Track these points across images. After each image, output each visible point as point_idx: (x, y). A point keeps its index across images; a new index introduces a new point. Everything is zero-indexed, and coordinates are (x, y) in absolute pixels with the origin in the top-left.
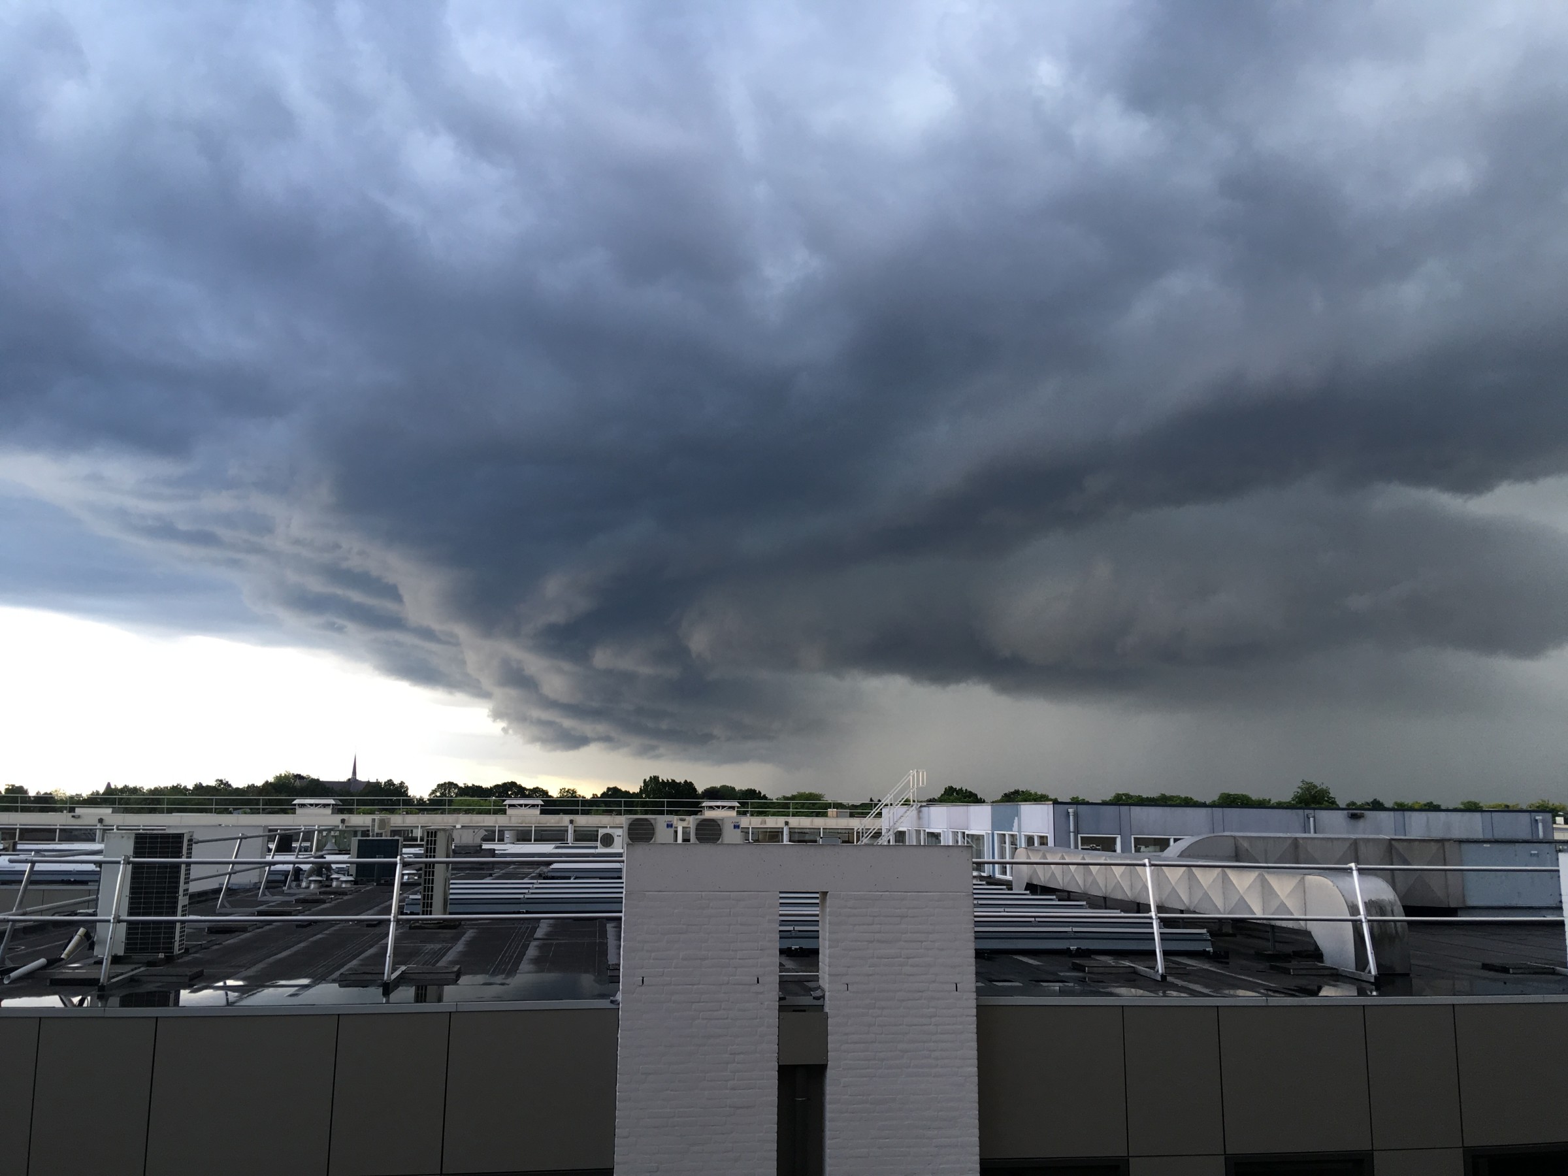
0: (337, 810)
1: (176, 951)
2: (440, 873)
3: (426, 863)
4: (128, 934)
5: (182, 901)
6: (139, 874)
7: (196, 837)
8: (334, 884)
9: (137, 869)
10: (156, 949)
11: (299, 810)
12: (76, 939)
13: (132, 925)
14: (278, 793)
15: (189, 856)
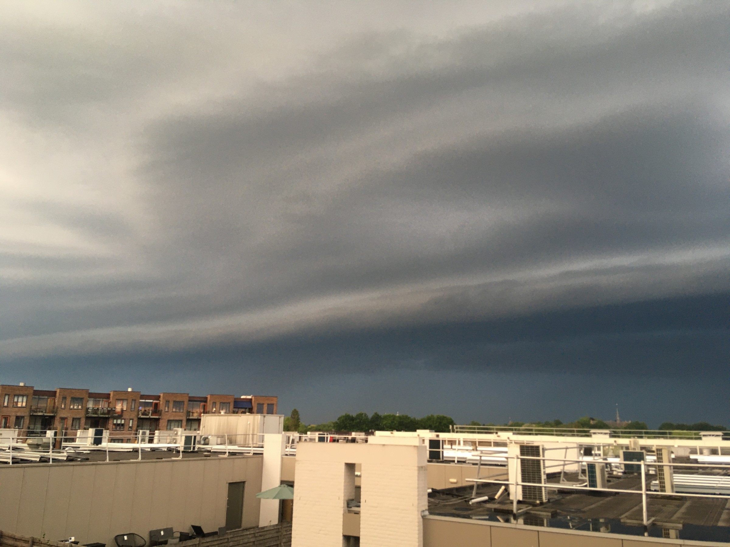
1: (544, 501)
2: (667, 472)
4: (523, 491)
5: (543, 477)
6: (523, 464)
7: (545, 447)
8: (614, 473)
9: (523, 461)
10: (535, 499)
11: (593, 436)
12: (501, 491)
13: (524, 487)
14: (583, 427)
15: (543, 456)
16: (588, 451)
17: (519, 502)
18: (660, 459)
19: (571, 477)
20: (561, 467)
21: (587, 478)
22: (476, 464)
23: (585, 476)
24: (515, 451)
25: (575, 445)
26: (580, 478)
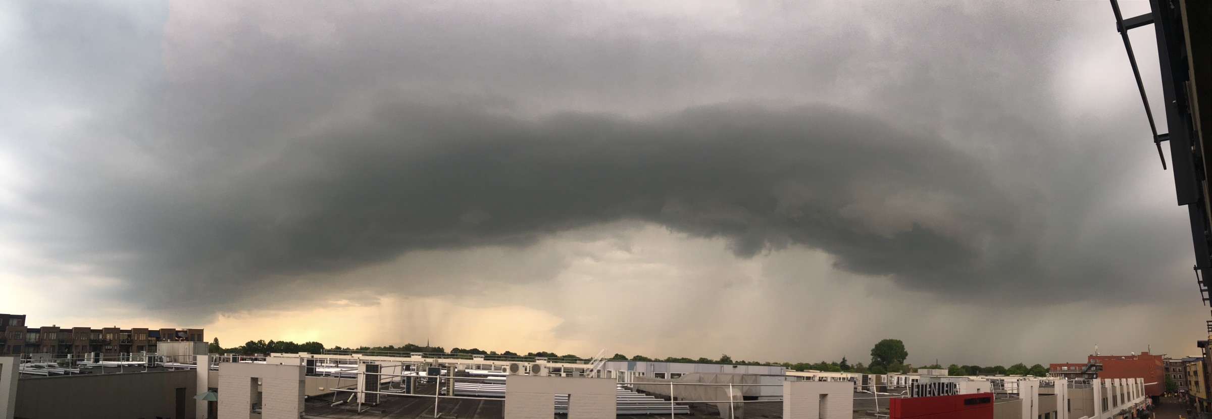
0: (423, 357)
1: (378, 403)
2: (451, 381)
3: (448, 378)
4: (365, 396)
5: (379, 386)
6: (368, 377)
7: (383, 365)
8: (422, 382)
9: (367, 375)
10: (373, 402)
11: (412, 357)
12: (352, 396)
13: (366, 394)
14: (407, 351)
15: (380, 373)
16: (408, 368)
17: (362, 404)
18: (448, 374)
19: (396, 385)
20: (391, 379)
21: (405, 386)
22: (338, 377)
23: (405, 385)
24: (363, 368)
25: (400, 364)
26: (401, 386)
